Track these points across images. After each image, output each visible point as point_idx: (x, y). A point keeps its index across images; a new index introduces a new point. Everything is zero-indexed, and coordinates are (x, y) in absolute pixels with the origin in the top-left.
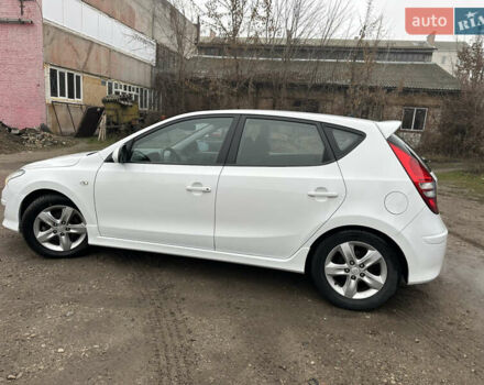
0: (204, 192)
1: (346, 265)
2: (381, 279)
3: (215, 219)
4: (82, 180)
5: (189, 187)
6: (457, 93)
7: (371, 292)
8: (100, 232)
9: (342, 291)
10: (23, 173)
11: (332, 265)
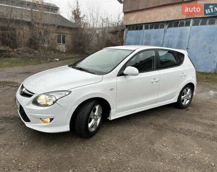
0: (157, 82)
1: (185, 96)
2: (190, 96)
3: (158, 91)
4: (111, 88)
5: (152, 81)
6: (76, 29)
7: (188, 101)
8: (117, 112)
9: (183, 103)
10: (70, 92)
11: (182, 97)
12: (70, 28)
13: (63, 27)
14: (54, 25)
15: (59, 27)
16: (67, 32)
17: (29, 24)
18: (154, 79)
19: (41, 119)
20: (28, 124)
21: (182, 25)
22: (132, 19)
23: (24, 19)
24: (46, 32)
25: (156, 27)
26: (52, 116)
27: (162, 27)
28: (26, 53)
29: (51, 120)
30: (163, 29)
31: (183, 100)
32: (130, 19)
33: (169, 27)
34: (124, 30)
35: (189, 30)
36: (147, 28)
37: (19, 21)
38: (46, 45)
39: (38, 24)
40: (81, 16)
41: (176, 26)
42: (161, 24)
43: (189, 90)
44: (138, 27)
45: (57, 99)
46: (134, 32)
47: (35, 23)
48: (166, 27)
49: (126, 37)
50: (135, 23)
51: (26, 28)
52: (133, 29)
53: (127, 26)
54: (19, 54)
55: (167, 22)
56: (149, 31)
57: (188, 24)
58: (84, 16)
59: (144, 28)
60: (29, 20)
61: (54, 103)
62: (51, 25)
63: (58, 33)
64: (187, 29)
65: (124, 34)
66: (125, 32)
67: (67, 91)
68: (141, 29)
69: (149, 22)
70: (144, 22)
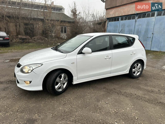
0: (109, 58)
1: (136, 69)
2: (141, 69)
3: (111, 65)
4: (72, 62)
5: (106, 58)
6: (73, 22)
7: (139, 73)
8: (78, 79)
9: (135, 75)
10: (42, 65)
11: (133, 70)
12: (69, 22)
13: (64, 22)
14: (58, 21)
15: (62, 21)
16: (67, 25)
17: (42, 20)
18: (107, 56)
19: (25, 81)
20: (18, 85)
21: (148, 16)
22: (112, 14)
23: (39, 17)
24: (53, 26)
25: (129, 19)
26: (30, 80)
27: (134, 18)
28: (39, 40)
29: (30, 82)
30: (134, 20)
31: (134, 72)
32: (110, 14)
33: (138, 18)
34: (106, 22)
35: (154, 20)
36: (122, 19)
37: (36, 19)
38: (53, 35)
39: (48, 20)
40: (77, 13)
41: (144, 17)
42: (133, 16)
43: (139, 65)
44: (116, 19)
45: (33, 69)
46: (113, 22)
47: (46, 19)
48: (136, 18)
49: (107, 26)
50: (113, 16)
51: (40, 24)
52: (112, 21)
53: (108, 19)
54: (35, 40)
55: (137, 14)
56: (124, 21)
57: (153, 15)
58: (80, 13)
59: (120, 19)
60: (42, 18)
61: (32, 71)
62: (56, 20)
63: (61, 26)
64: (153, 19)
65: (106, 24)
66: (106, 23)
67: (40, 64)
68: (118, 20)
69: (123, 15)
70: (120, 15)
